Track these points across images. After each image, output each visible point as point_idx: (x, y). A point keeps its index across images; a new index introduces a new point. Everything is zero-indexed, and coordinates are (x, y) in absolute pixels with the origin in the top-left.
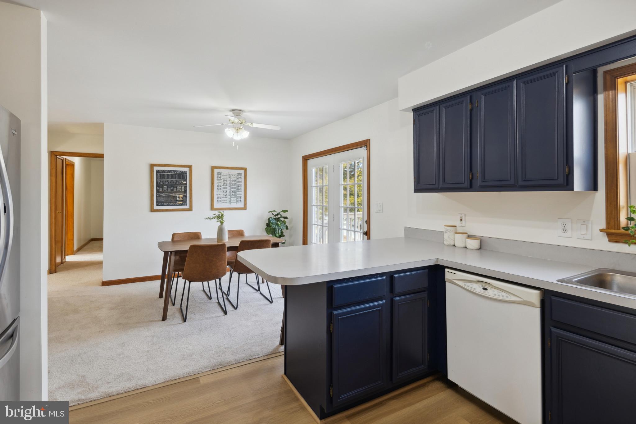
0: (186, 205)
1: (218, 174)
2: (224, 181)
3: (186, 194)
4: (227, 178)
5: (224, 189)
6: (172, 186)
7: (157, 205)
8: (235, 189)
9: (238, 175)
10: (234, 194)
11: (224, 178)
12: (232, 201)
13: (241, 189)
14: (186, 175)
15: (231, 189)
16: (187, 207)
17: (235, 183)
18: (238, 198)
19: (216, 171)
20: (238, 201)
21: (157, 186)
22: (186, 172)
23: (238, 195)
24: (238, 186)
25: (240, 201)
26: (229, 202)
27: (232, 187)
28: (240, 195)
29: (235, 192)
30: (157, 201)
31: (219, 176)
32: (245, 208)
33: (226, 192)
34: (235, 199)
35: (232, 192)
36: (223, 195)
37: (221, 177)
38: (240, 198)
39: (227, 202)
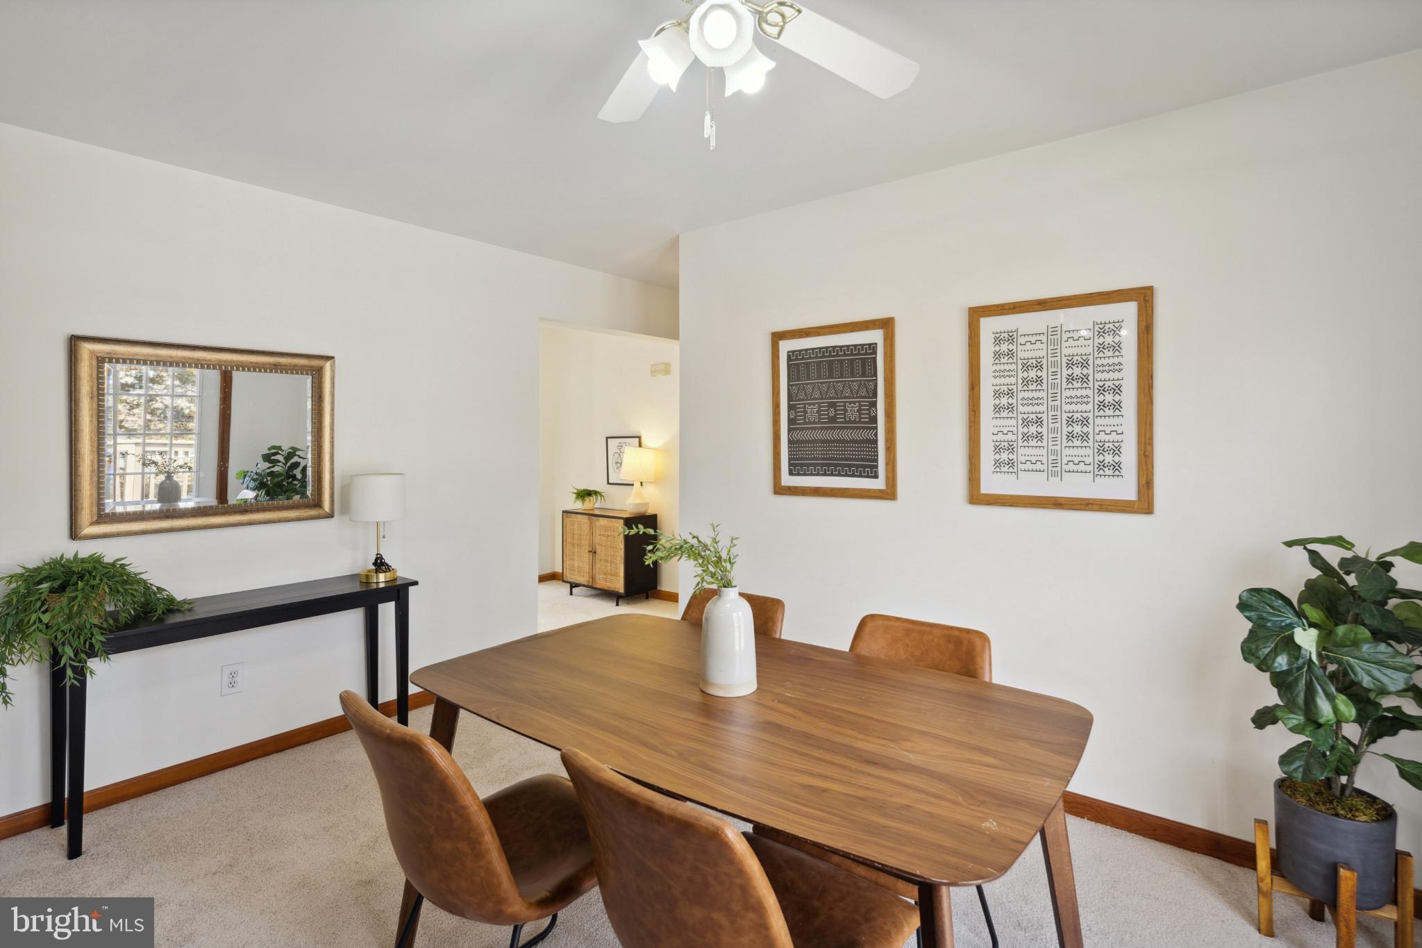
0: (876, 477)
1: (998, 341)
2: (1026, 367)
3: (876, 435)
4: (1043, 353)
5: (1030, 409)
6: (832, 405)
7: (791, 473)
8: (1084, 407)
9: (1102, 332)
10: (1077, 429)
11: (1026, 355)
12: (1071, 467)
13: (1117, 406)
14: (875, 360)
15: (1066, 408)
16: (879, 484)
17: (1087, 376)
18: (1101, 450)
19: (989, 326)
20: (1102, 465)
21: (790, 408)
22: (872, 347)
23: (1102, 437)
24: (1102, 390)
25: (1117, 467)
26: (1055, 469)
27: (1068, 393)
28: (1114, 437)
29: (1084, 422)
30: (790, 459)
31: (1004, 347)
32: (1144, 503)
33: (1039, 422)
34: (1088, 453)
35: (1070, 421)
36: (1024, 435)
37: (1010, 354)
38: (1117, 451)
39: (1045, 467)
